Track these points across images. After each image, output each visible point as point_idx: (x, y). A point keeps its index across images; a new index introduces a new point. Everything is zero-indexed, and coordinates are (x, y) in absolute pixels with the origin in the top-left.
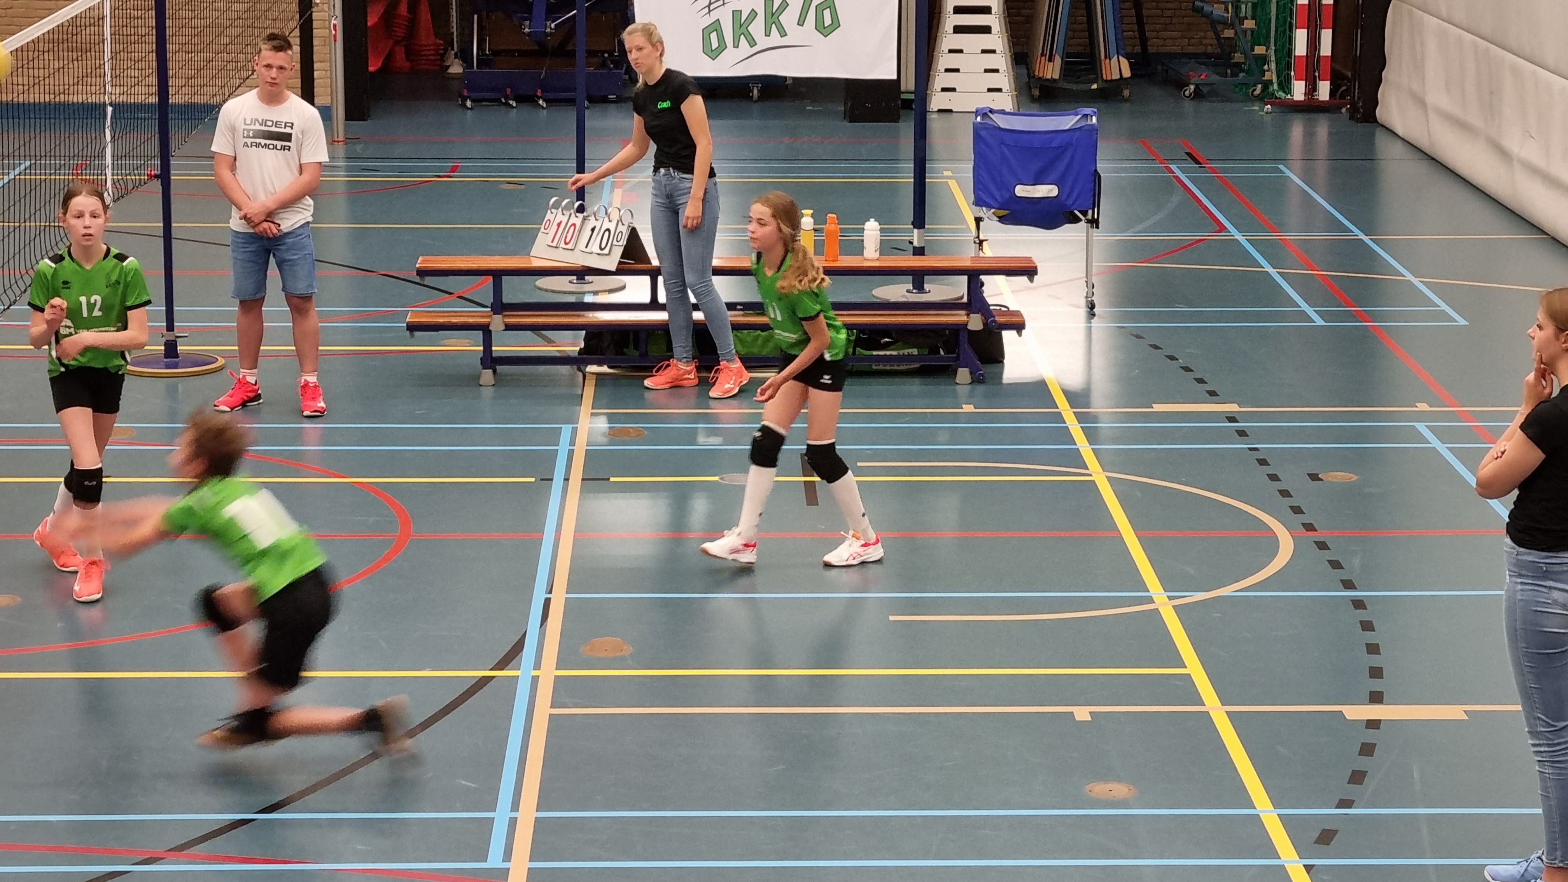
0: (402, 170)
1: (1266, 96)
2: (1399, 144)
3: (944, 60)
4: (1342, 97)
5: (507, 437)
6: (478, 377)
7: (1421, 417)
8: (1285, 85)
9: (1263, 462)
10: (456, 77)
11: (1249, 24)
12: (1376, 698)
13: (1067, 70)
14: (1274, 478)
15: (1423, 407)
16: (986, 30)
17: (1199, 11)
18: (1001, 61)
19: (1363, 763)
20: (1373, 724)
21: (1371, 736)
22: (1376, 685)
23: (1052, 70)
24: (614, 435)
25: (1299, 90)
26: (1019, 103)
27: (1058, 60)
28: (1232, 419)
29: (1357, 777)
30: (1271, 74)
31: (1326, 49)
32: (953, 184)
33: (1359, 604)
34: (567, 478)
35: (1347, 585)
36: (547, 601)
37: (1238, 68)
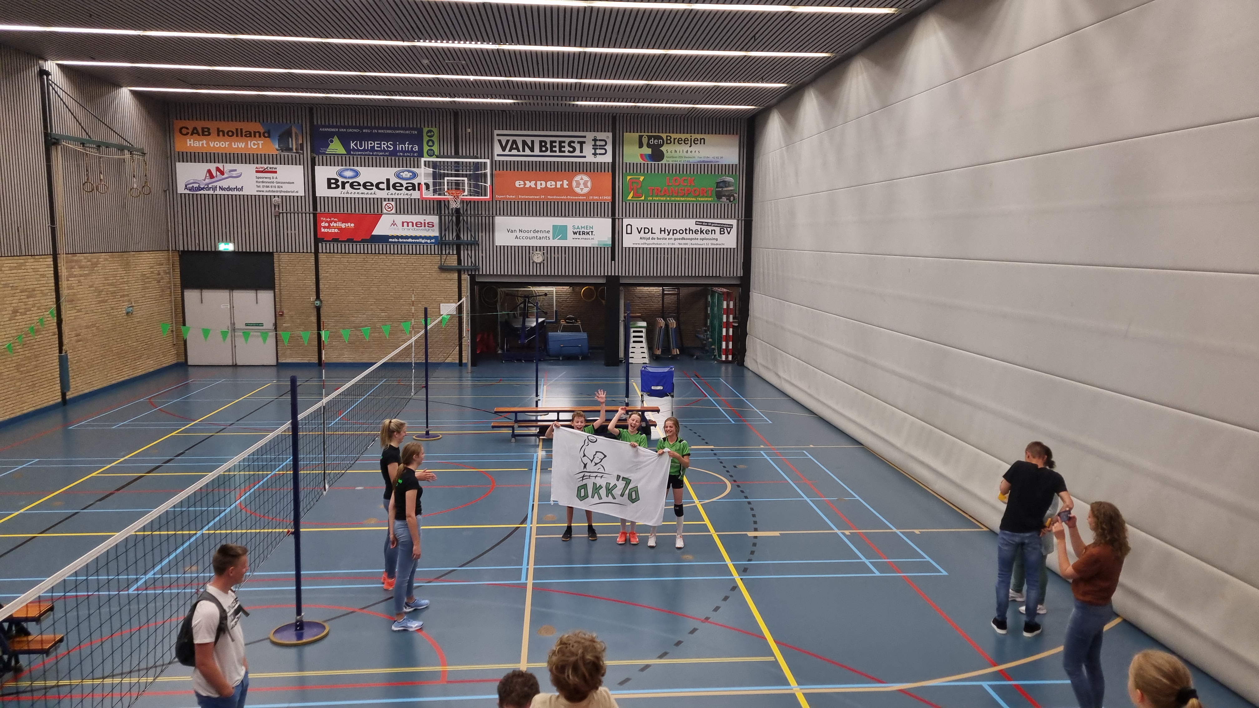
0: (486, 380)
1: (715, 359)
2: (751, 372)
3: (631, 350)
4: (735, 359)
5: (519, 457)
6: (511, 440)
7: (762, 449)
8: (720, 356)
9: (721, 462)
10: (500, 354)
11: (710, 340)
12: (756, 530)
13: (663, 352)
14: (724, 467)
15: (762, 446)
16: (641, 342)
17: (697, 337)
18: (646, 350)
19: (754, 548)
20: (756, 537)
21: (755, 541)
22: (756, 526)
23: (659, 352)
25: (724, 358)
26: (650, 361)
27: (660, 349)
28: (713, 450)
29: (752, 553)
30: (716, 353)
31: (731, 347)
32: (634, 384)
33: (749, 503)
34: (536, 469)
35: (746, 497)
36: (533, 505)
37: (707, 352)
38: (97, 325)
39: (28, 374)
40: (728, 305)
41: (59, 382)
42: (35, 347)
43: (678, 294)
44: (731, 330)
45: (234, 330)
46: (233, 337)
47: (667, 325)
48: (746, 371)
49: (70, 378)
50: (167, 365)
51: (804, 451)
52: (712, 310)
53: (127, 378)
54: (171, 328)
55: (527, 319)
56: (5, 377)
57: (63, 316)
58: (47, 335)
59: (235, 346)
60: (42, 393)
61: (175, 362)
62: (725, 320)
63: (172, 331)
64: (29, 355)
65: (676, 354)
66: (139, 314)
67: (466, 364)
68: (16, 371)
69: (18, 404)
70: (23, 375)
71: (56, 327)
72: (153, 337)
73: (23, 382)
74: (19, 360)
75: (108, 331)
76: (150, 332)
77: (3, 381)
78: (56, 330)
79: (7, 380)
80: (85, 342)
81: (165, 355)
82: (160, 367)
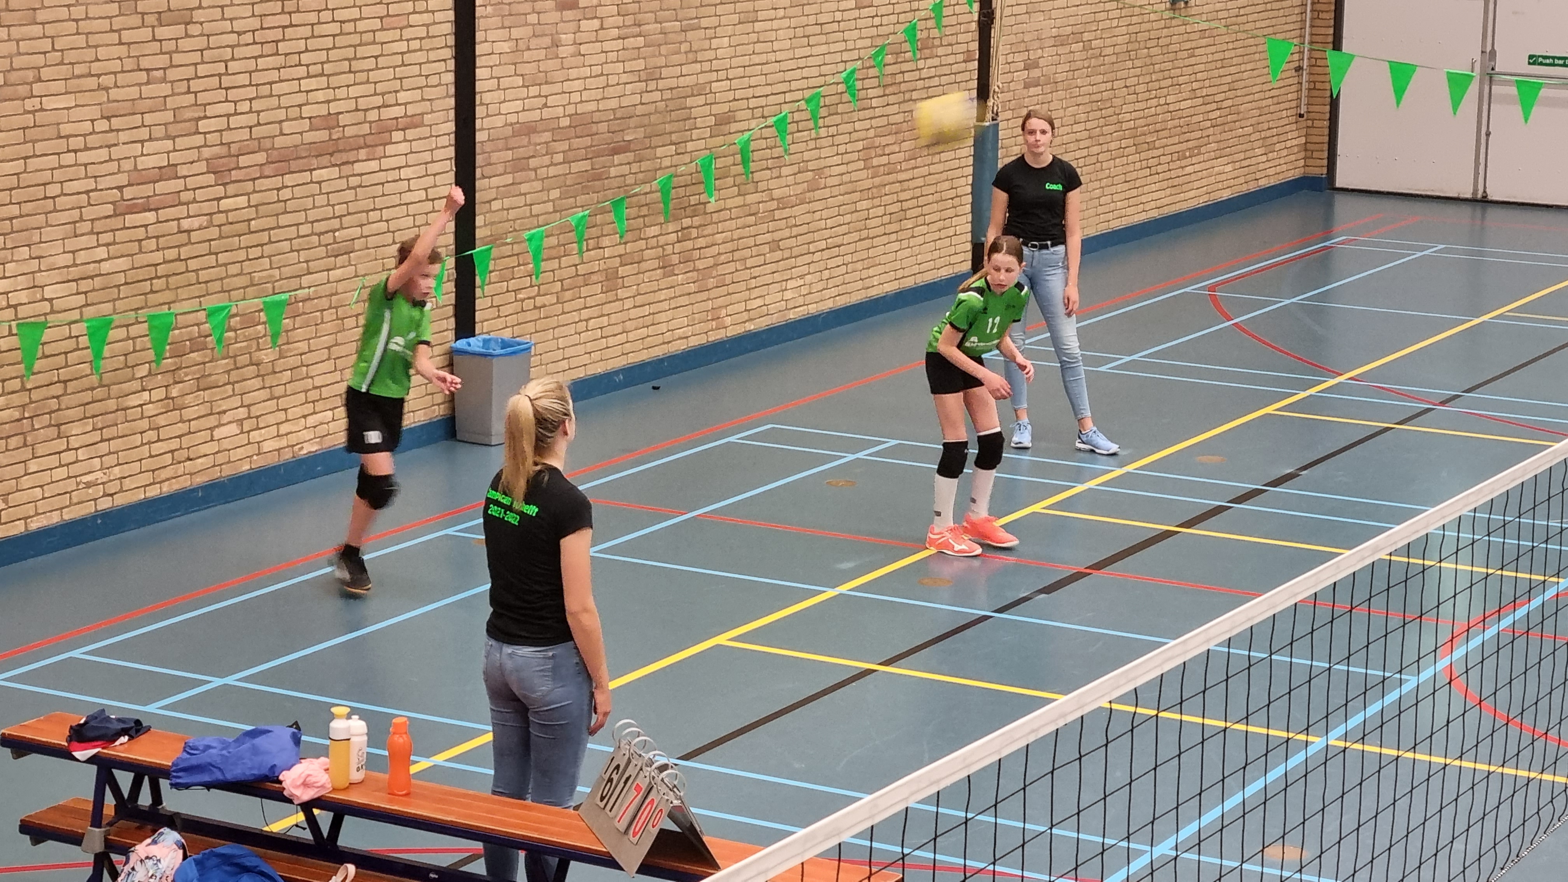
38: (1086, 36)
39: (892, 178)
41: (968, 208)
42: (915, 95)
45: (1490, 76)
46: (1485, 101)
50: (1273, 182)
53: (1155, 214)
54: (1296, 57)
56: (831, 181)
58: (951, 59)
59: (1488, 134)
60: (921, 240)
61: (1296, 174)
63: (1299, 69)
66: (1206, 8)
68: (861, 164)
69: (859, 266)
70: (877, 181)
71: (976, 35)
72: (1241, 84)
73: (877, 202)
74: (871, 133)
75: (1113, 58)
76: (1233, 70)
77: (826, 193)
78: (975, 46)
79: (836, 190)
80: (1047, 89)
81: (1269, 149)
82: (1252, 187)
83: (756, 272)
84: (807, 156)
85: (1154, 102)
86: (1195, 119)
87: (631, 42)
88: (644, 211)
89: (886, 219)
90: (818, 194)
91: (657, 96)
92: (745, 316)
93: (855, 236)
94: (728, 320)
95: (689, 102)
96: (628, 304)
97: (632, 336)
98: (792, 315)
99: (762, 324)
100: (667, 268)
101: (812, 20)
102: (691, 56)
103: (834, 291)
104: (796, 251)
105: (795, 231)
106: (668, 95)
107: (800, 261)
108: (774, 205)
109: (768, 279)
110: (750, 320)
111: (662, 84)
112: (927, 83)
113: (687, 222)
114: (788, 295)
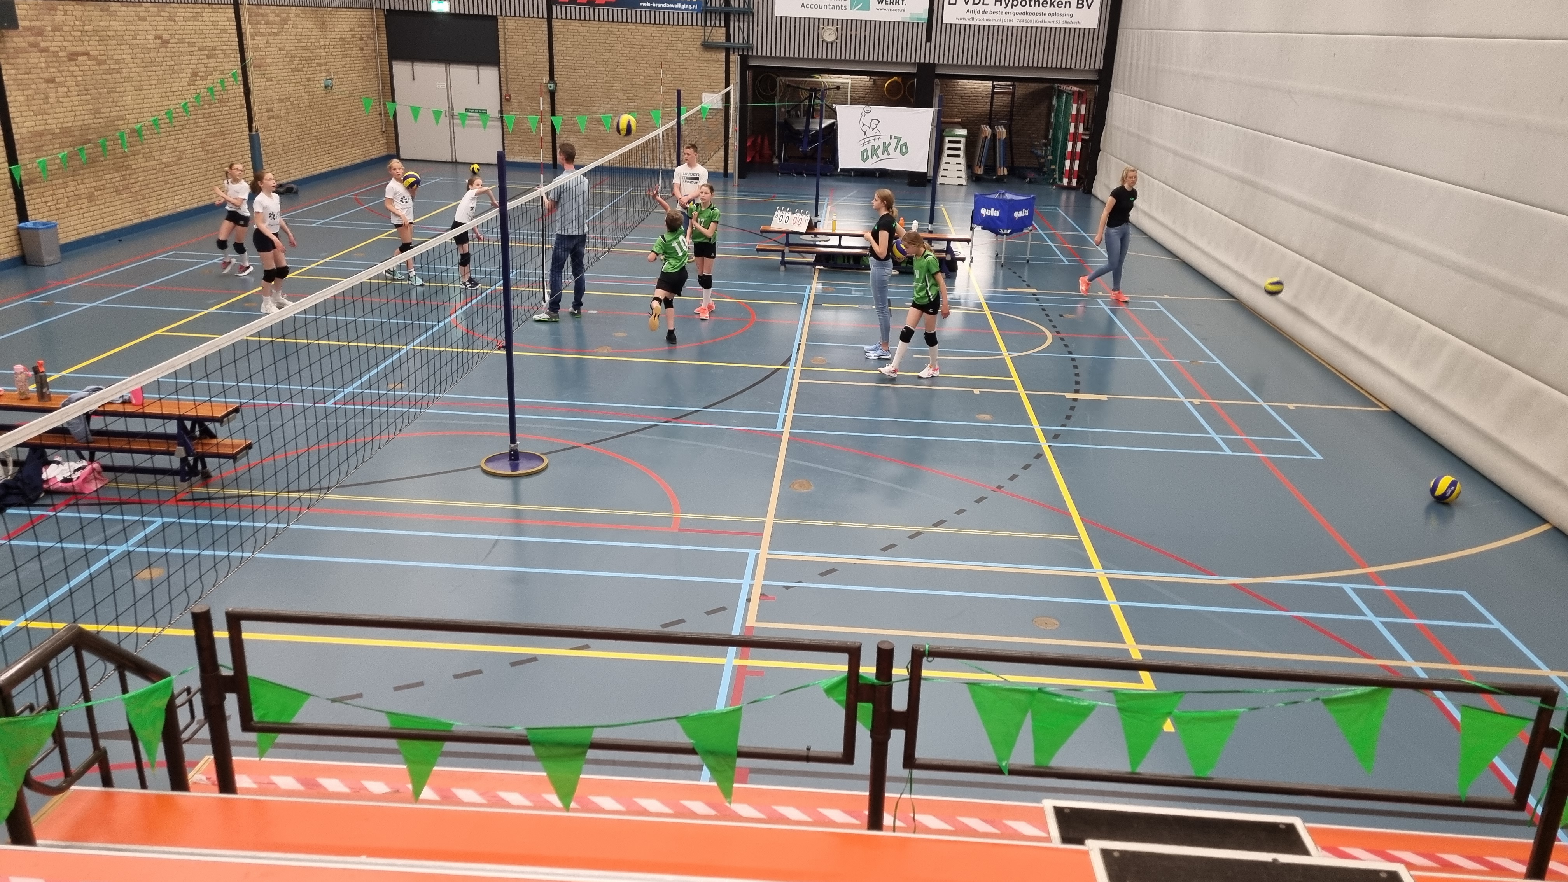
0: (756, 196)
1: (1054, 183)
2: (1099, 202)
3: (943, 166)
4: (1081, 184)
5: (788, 289)
6: (779, 268)
7: (1100, 297)
8: (1061, 180)
9: (1044, 310)
10: (776, 165)
11: (1050, 157)
12: (1077, 391)
13: (985, 171)
14: (1047, 315)
15: (1100, 293)
16: (958, 156)
17: (1032, 152)
18: (963, 167)
19: (1070, 413)
20: (1075, 400)
21: (1074, 404)
22: (1077, 387)
23: (980, 171)
24: (824, 291)
25: (1066, 182)
26: (968, 181)
27: (982, 167)
28: (1034, 294)
29: (1068, 417)
30: (1056, 176)
31: (1076, 167)
32: (943, 209)
33: (1073, 359)
34: (808, 304)
35: (1070, 353)
36: (800, 344)
37: (1045, 173)
38: (291, 99)
39: (215, 155)
40: (1078, 110)
42: (220, 121)
43: (1013, 94)
44: (1079, 144)
45: (452, 116)
46: (452, 126)
47: (994, 135)
48: (1093, 199)
49: (264, 163)
50: (376, 156)
51: (1156, 303)
52: (1057, 116)
53: (330, 169)
54: (378, 109)
55: (811, 120)
56: (188, 156)
57: (251, 85)
58: (234, 107)
59: (454, 138)
61: (385, 153)
62: (1072, 130)
63: (380, 114)
64: (215, 130)
65: (1002, 174)
66: (340, 90)
67: (732, 175)
68: (201, 149)
69: (206, 190)
70: (209, 156)
71: (244, 98)
72: (358, 119)
73: (210, 164)
74: (203, 136)
75: (304, 108)
76: (354, 114)
77: (187, 160)
78: (244, 102)
79: (191, 160)
80: (278, 120)
81: (373, 144)
82: (368, 158)
83: (159, 193)
84: (175, 145)
85: (323, 126)
86: (341, 132)
87: (84, 97)
88: (103, 168)
89: (216, 171)
90: (183, 161)
91: (101, 120)
92: (158, 211)
93: (202, 178)
94: (150, 212)
95: (116, 123)
96: (102, 207)
97: (105, 220)
98: (179, 210)
99: (166, 213)
100: (118, 192)
101: (168, 90)
102: (114, 104)
103: (196, 200)
104: (177, 184)
105: (175, 176)
106: (106, 120)
107: (179, 188)
108: (164, 165)
109: (166, 195)
110: (161, 212)
111: (102, 115)
112: (225, 117)
113: (124, 173)
114: (176, 202)
